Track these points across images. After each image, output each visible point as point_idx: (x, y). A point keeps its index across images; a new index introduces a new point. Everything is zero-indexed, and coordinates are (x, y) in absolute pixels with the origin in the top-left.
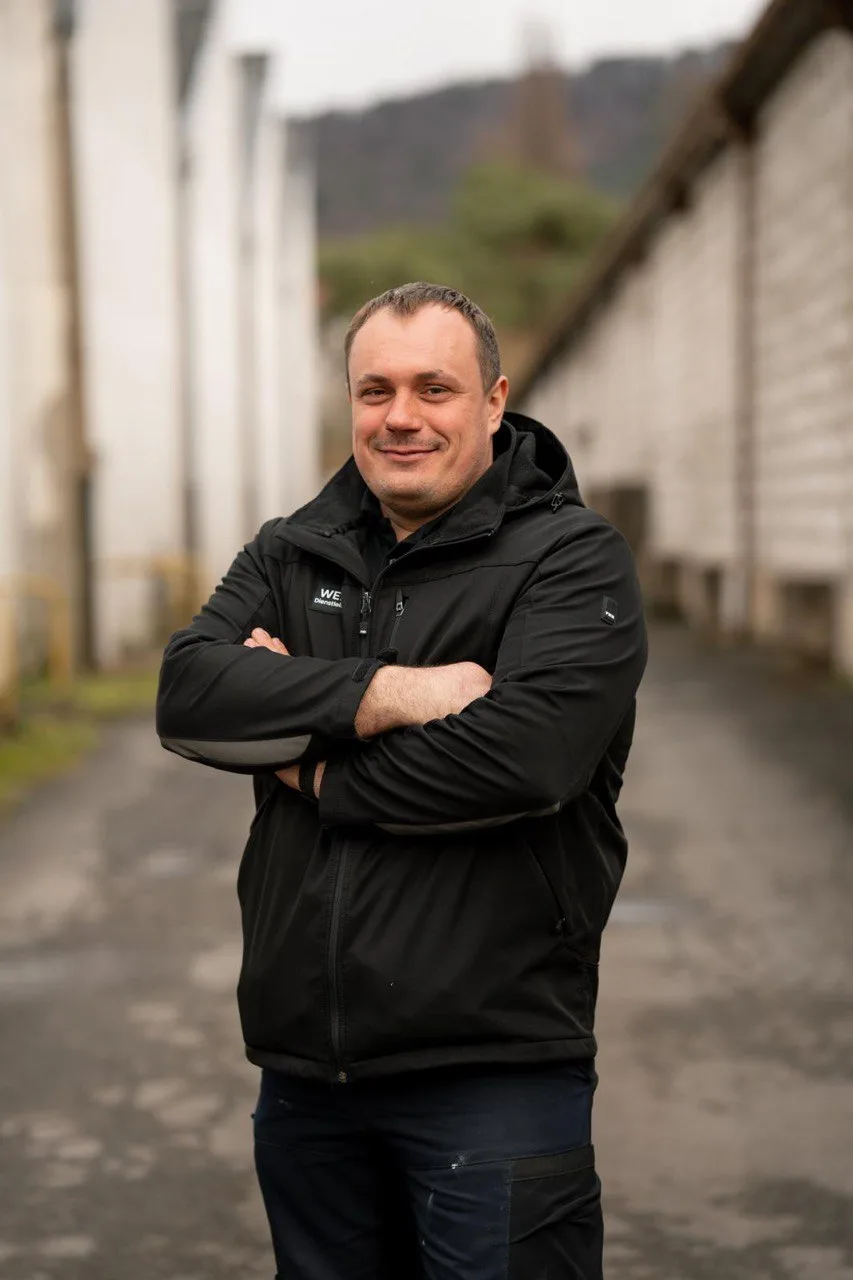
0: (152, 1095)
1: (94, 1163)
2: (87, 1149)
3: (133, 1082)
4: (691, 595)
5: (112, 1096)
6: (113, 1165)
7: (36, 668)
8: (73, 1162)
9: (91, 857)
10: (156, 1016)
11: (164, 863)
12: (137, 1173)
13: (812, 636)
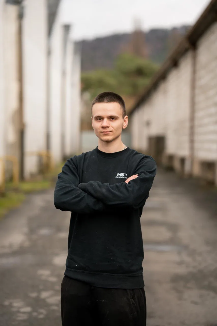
0: (44, 295)
1: (30, 313)
2: (28, 309)
3: (39, 291)
4: (177, 165)
5: (34, 295)
6: (35, 314)
7: (9, 179)
8: (24, 313)
9: (25, 230)
10: (45, 273)
11: (44, 232)
12: (41, 316)
13: (209, 176)
